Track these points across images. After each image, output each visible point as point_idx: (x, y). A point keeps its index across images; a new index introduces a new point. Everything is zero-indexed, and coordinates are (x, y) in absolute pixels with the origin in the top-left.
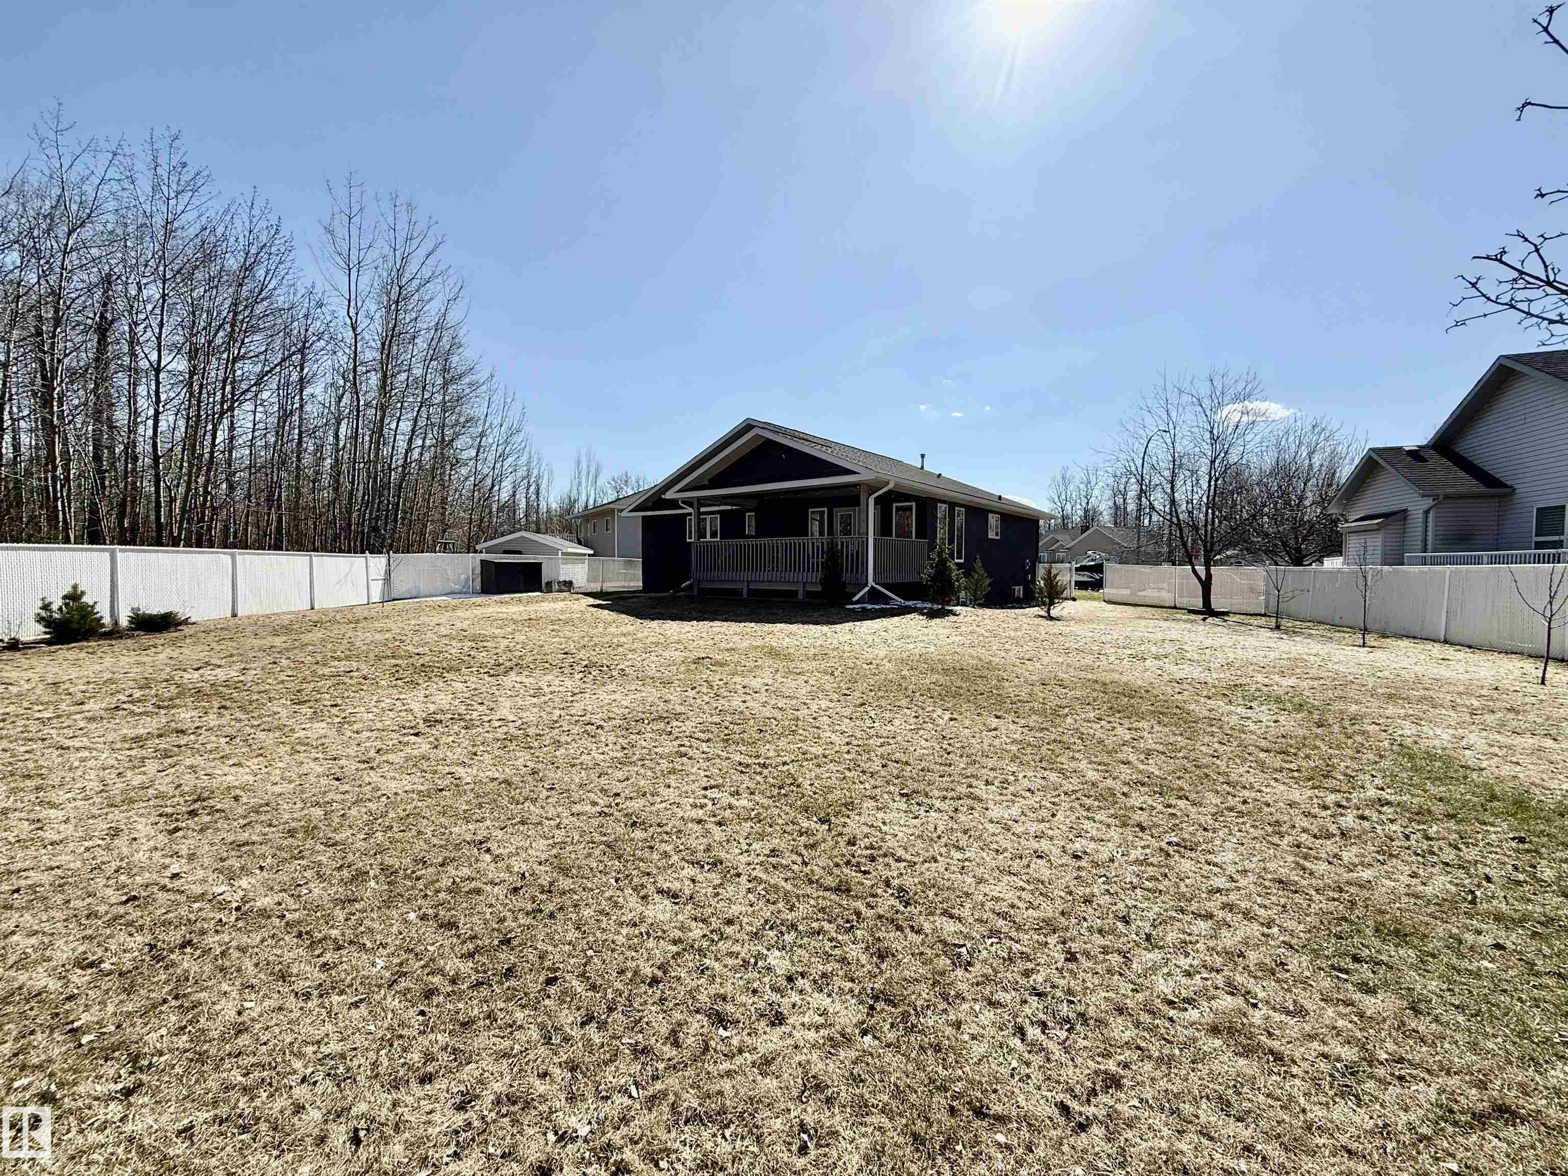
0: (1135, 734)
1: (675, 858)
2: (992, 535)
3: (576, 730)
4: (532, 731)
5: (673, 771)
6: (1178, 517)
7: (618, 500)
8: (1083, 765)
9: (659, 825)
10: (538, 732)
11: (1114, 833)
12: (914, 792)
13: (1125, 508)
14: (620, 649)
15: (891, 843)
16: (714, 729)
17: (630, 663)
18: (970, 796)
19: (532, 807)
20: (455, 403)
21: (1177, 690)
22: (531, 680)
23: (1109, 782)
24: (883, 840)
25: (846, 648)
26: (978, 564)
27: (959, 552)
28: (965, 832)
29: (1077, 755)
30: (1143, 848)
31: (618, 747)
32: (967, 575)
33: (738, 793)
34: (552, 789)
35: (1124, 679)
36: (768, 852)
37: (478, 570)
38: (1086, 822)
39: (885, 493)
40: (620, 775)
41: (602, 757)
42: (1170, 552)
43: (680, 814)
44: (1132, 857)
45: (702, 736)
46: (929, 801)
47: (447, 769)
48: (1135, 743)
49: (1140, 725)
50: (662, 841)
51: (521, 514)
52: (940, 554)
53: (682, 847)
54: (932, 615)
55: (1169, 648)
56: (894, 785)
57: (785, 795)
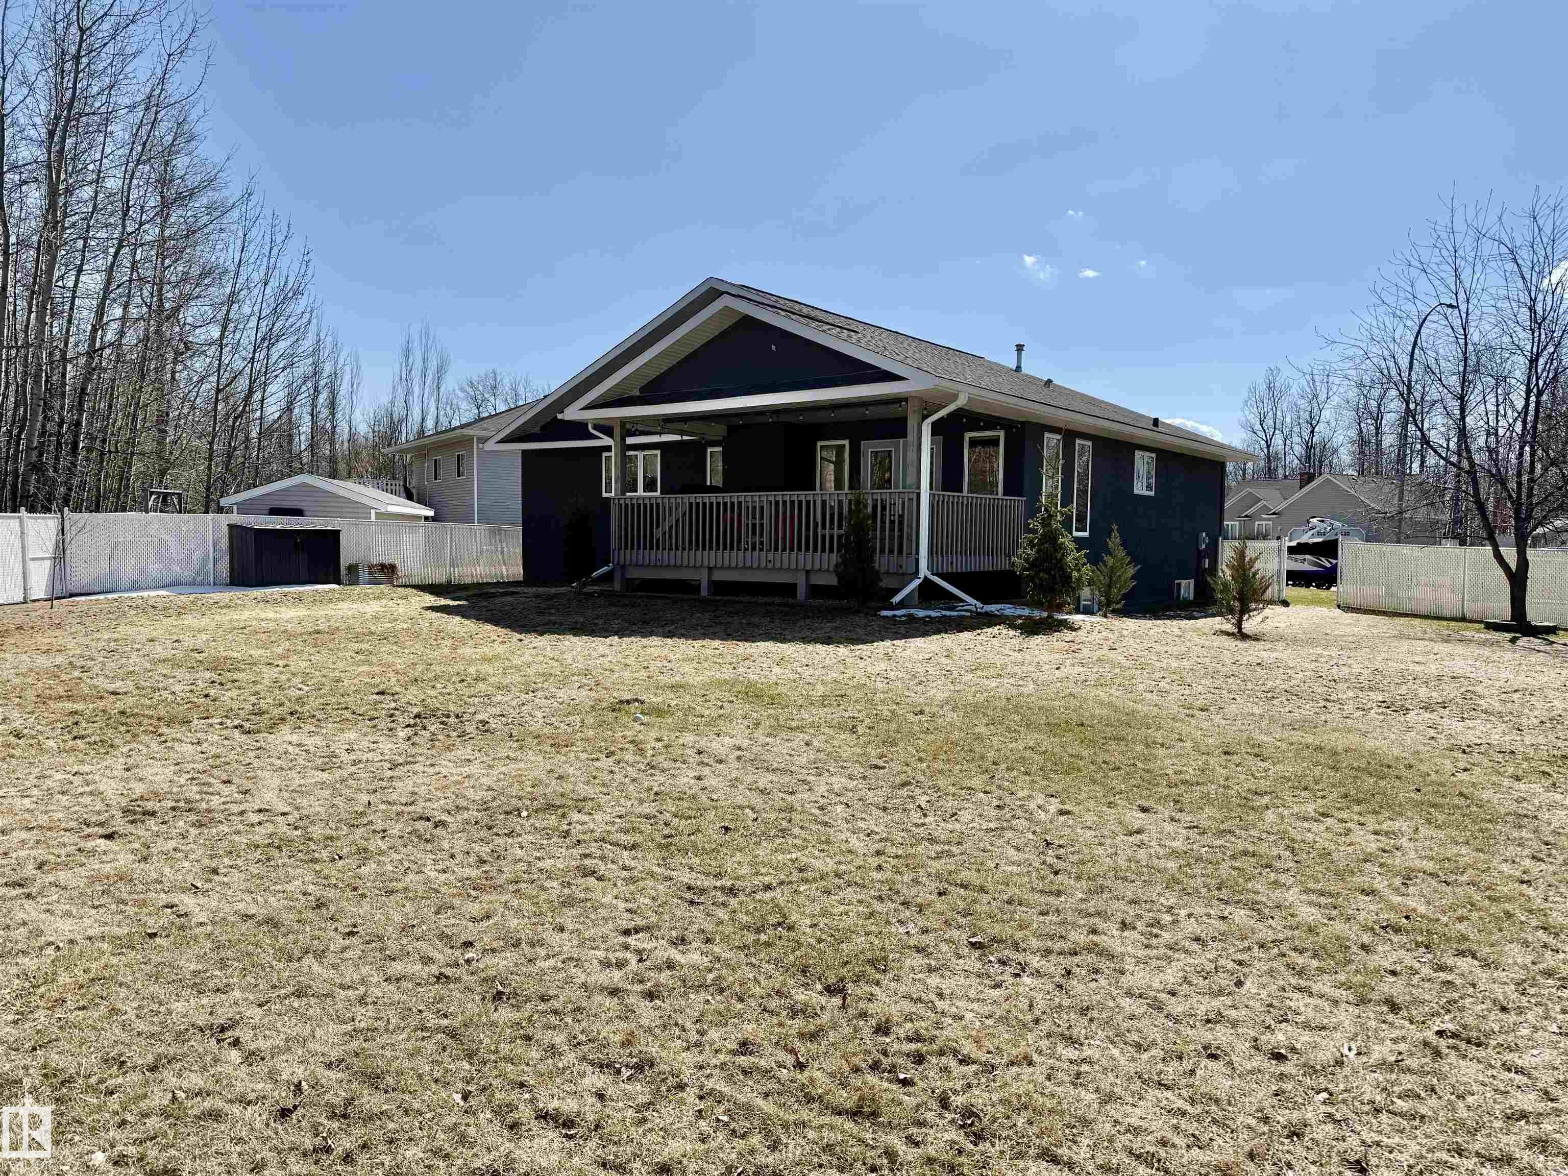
0: (1385, 842)
1: (570, 1057)
2: (1140, 488)
3: (396, 829)
4: (317, 831)
5: (568, 902)
6: (1470, 459)
7: (480, 420)
8: (1292, 895)
9: (543, 999)
10: (329, 832)
11: (1345, 1016)
12: (994, 940)
13: (1379, 443)
14: (481, 686)
15: (951, 1031)
16: (646, 827)
17: (497, 711)
18: (1092, 948)
19: (316, 967)
20: (181, 243)
21: (1462, 765)
22: (316, 740)
23: (1339, 926)
24: (938, 1025)
25: (879, 685)
26: (1114, 541)
27: (1081, 519)
28: (1084, 1011)
29: (1283, 878)
30: (1394, 1041)
31: (472, 859)
32: (1095, 559)
33: (683, 941)
34: (351, 934)
35: (1370, 744)
36: (735, 1046)
37: (224, 544)
38: (1297, 995)
39: (951, 415)
40: (475, 909)
41: (443, 877)
42: (1457, 522)
43: (582, 978)
44: (1376, 1056)
45: (624, 838)
46: (1020, 957)
47: (164, 898)
48: (1385, 859)
49: (1396, 825)
50: (547, 1027)
51: (302, 442)
52: (1046, 522)
53: (582, 1038)
54: (1031, 628)
55: (1451, 691)
56: (959, 927)
57: (768, 944)
